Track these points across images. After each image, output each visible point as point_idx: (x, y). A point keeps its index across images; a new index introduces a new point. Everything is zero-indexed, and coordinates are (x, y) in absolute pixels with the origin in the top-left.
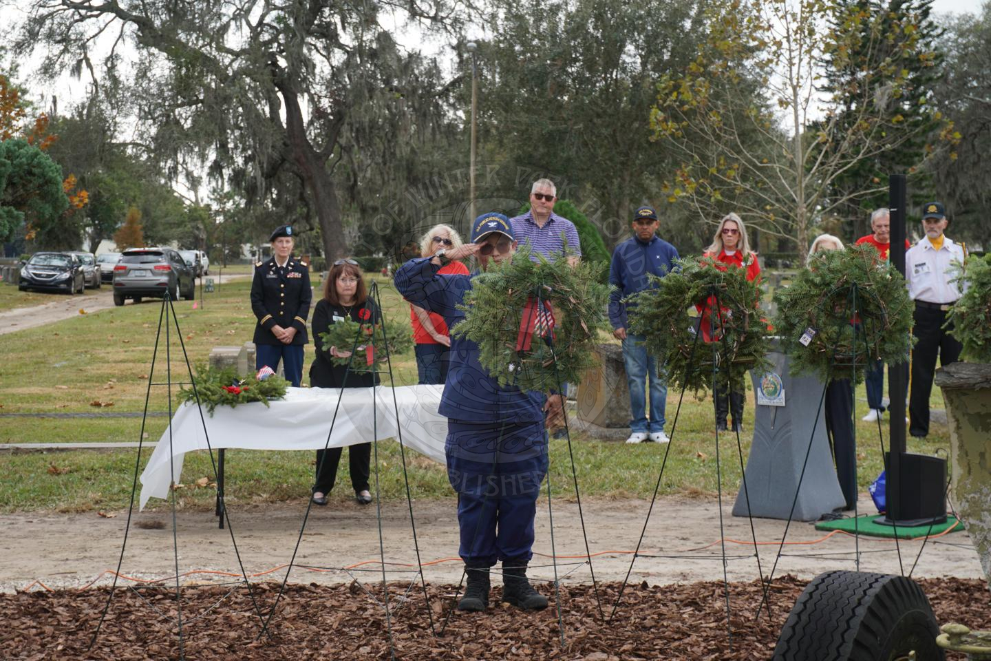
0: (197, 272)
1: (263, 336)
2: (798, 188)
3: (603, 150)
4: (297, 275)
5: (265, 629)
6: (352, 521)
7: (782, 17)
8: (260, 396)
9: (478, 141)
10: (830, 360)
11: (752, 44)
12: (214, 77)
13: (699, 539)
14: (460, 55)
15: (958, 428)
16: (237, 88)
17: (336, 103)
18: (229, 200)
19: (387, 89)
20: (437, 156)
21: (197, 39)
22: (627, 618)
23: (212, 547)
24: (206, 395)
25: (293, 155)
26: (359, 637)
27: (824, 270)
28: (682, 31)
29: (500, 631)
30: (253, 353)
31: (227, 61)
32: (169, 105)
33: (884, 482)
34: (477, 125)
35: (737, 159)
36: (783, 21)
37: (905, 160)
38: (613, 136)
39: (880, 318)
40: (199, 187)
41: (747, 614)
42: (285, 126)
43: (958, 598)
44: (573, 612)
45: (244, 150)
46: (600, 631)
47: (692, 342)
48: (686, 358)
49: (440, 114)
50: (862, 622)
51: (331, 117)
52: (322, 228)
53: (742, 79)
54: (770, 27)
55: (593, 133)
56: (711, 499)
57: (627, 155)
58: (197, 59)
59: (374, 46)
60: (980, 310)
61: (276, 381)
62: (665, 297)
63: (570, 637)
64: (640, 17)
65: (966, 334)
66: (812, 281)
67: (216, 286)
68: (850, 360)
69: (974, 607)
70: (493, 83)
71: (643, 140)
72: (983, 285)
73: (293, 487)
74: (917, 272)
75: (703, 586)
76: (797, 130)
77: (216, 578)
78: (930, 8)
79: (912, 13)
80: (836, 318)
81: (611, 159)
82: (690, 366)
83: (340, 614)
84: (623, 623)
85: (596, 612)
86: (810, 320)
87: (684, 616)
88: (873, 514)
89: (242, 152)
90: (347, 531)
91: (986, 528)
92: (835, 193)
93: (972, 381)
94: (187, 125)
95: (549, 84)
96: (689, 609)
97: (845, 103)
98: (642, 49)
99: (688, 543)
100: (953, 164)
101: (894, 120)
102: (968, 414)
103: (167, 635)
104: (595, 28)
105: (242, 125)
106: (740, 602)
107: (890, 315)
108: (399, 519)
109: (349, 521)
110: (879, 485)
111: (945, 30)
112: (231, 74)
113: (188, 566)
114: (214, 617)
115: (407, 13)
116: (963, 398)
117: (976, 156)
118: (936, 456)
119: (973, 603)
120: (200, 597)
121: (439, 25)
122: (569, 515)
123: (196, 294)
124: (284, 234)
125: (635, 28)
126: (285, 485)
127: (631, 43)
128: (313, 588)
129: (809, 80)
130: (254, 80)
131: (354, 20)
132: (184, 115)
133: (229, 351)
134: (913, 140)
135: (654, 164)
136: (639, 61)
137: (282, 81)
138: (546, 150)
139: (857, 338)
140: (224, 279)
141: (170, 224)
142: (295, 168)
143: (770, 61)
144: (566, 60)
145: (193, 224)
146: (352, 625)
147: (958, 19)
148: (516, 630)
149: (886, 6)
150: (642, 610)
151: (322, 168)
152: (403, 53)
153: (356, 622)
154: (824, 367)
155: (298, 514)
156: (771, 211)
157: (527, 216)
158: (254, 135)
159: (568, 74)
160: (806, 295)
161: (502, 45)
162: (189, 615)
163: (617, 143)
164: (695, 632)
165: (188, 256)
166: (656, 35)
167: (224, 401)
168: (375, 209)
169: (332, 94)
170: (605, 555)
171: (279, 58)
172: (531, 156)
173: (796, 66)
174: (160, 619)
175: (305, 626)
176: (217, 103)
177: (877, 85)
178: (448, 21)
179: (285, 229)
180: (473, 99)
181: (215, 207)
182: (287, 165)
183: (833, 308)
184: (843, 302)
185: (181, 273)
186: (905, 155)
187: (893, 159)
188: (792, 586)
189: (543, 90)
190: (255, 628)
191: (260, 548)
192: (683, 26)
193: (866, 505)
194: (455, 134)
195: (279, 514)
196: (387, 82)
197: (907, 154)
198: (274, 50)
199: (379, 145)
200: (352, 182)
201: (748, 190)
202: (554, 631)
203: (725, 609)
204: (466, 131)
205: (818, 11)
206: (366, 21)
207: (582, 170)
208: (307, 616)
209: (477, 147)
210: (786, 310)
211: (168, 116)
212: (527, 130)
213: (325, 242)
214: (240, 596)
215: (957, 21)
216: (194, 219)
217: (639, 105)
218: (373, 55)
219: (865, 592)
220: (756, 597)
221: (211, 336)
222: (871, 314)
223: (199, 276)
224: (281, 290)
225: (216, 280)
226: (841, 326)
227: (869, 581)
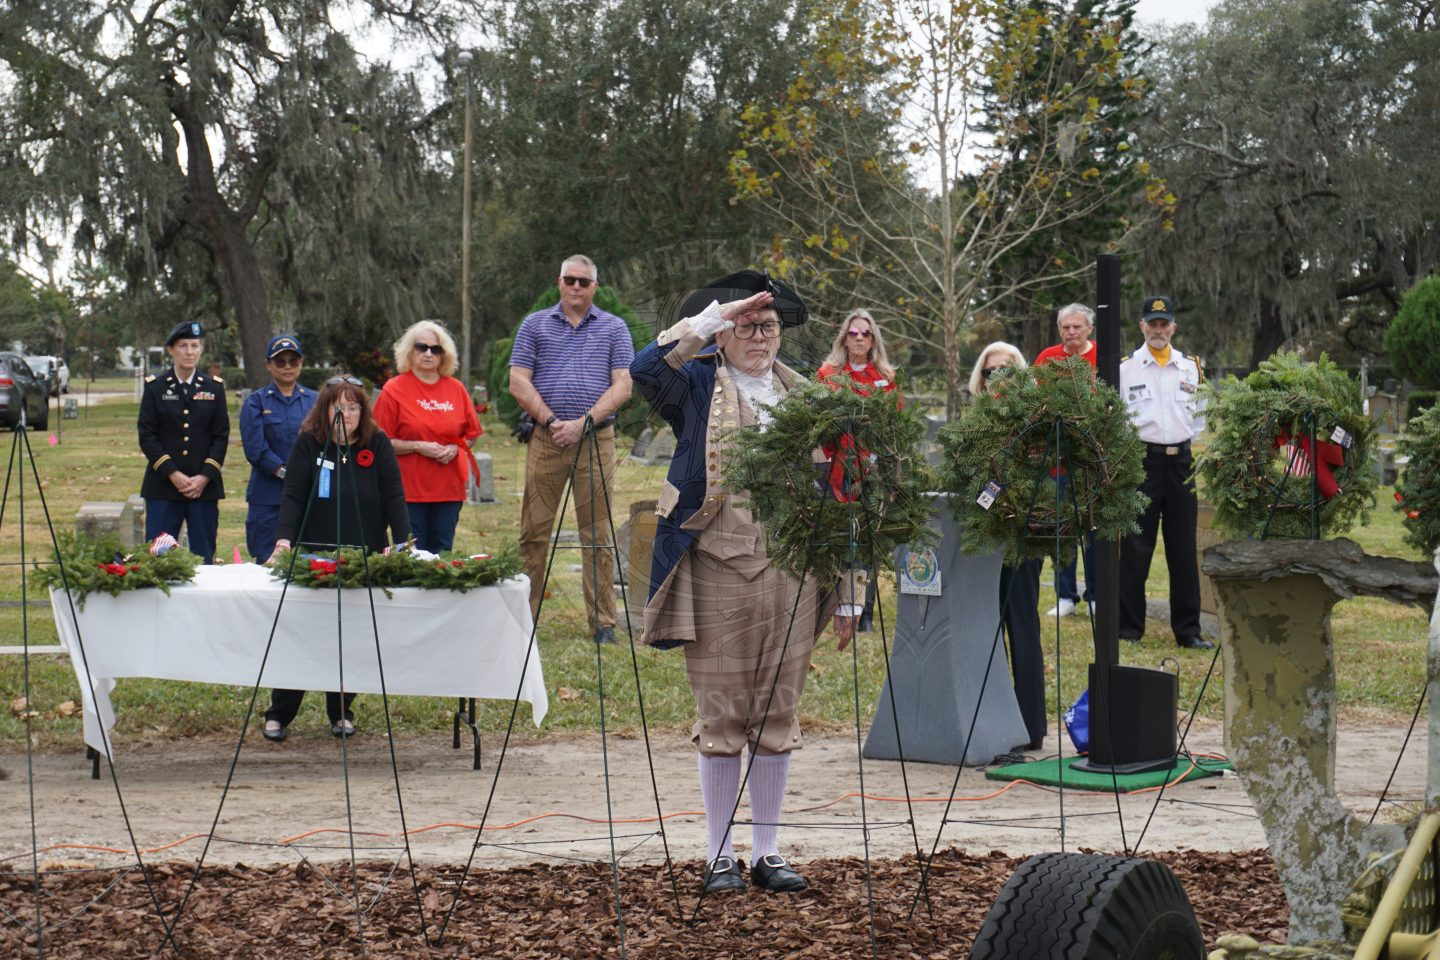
0: (51, 387)
1: (156, 486)
2: (945, 272)
3: (660, 213)
4: (209, 396)
5: (169, 936)
6: (295, 767)
7: (924, 22)
8: (155, 580)
9: (474, 197)
10: (1022, 530)
11: (879, 61)
12: (79, 98)
13: (816, 793)
14: (448, 71)
15: (1235, 637)
16: (115, 115)
17: (262, 138)
18: (99, 281)
19: (340, 118)
20: (415, 219)
21: (55, 41)
22: (718, 917)
23: (83, 808)
24: (73, 576)
25: (198, 215)
26: (313, 948)
27: (1013, 395)
28: (775, 40)
29: (528, 938)
30: (141, 513)
31: (99, 74)
32: (12, 139)
33: (1086, 708)
34: (472, 174)
35: (855, 229)
36: (926, 27)
37: (1097, 233)
38: (674, 192)
39: (1096, 469)
40: (56, 262)
41: (896, 909)
42: (185, 172)
43: (1203, 881)
44: (636, 908)
45: (123, 208)
46: (678, 937)
47: (816, 503)
48: (808, 527)
49: (417, 159)
50: (1095, 932)
51: (255, 160)
52: (241, 326)
53: (864, 113)
54: (906, 36)
55: (644, 189)
56: (830, 732)
57: (693, 221)
58: (55, 70)
59: (320, 55)
60: (1241, 456)
61: (180, 556)
62: (779, 434)
63: (634, 946)
64: (711, 20)
65: (1221, 491)
66: (996, 413)
67: (80, 410)
68: (1051, 530)
69: (1227, 895)
70: (496, 112)
71: (718, 201)
72: (1245, 419)
73: (205, 716)
74: (1132, 397)
75: (827, 865)
76: (945, 187)
77: (90, 856)
78: (1134, 12)
79: (1107, 19)
80: (1030, 467)
81: (671, 228)
82: (815, 537)
83: (283, 913)
84: (713, 924)
85: (670, 908)
86: (993, 471)
87: (803, 912)
88: (1070, 755)
89: (120, 210)
90: (287, 783)
91: (1275, 787)
92: (997, 280)
93: (1257, 568)
94: (39, 169)
95: (579, 116)
96: (809, 902)
97: (1012, 149)
98: (717, 66)
99: (799, 799)
100: (1167, 240)
101: (1085, 175)
102: (1251, 617)
103: (19, 946)
104: (649, 33)
105: (121, 170)
106: (883, 890)
107: (1109, 464)
108: (365, 763)
109: (291, 767)
110: (1078, 713)
111: (1154, 45)
112: (104, 94)
113: (46, 837)
114: (89, 917)
115: (369, 8)
116: (1243, 592)
117: (1198, 228)
118: (1162, 669)
119: (1224, 889)
120: (66, 886)
121: (418, 25)
122: (620, 757)
123: (52, 421)
124: (189, 335)
125: (705, 35)
126: (192, 713)
127: (701, 56)
128: (239, 872)
129: (963, 115)
130: (137, 101)
131: (290, 16)
132: (34, 154)
133: (106, 510)
134: (1108, 205)
135: (735, 234)
136: (711, 82)
137: (181, 105)
138: (575, 212)
139: (1061, 498)
140: (93, 400)
141: (11, 317)
142: (200, 235)
143: (906, 86)
144: (605, 80)
145: (46, 317)
146: (301, 930)
147: (1174, 31)
148: (551, 936)
149: (1069, 8)
150: (739, 903)
151: (241, 235)
152: (363, 65)
153: (308, 925)
154: (1013, 541)
155: (212, 756)
156: (906, 305)
157: (554, 310)
158: (140, 185)
159: (608, 101)
160: (986, 434)
161: (512, 57)
162: (50, 914)
163: (679, 204)
164: (820, 936)
165: (40, 364)
166: (736, 47)
167: (102, 587)
168: (319, 297)
169: (256, 126)
170: (677, 818)
171: (177, 70)
172: (552, 222)
173: (945, 93)
174: (6, 921)
175: (229, 930)
176: (83, 137)
177: (1059, 124)
178: (430, 21)
179: (190, 327)
180: (468, 135)
181: (79, 291)
182: (189, 231)
183: (1025, 453)
184: (1042, 443)
185: (29, 389)
186: (1097, 226)
187: (1080, 231)
188: (959, 865)
189: (573, 123)
190: (153, 936)
191: (155, 809)
192: (776, 32)
193: (1058, 741)
194: (439, 187)
195: (183, 757)
196: (339, 109)
197: (1099, 226)
198: (170, 58)
199: (331, 202)
200: (285, 257)
201: (871, 275)
202: (609, 938)
203: (865, 901)
204: (456, 181)
205: (977, 15)
206: (309, 17)
207: (629, 242)
208: (232, 917)
209: (473, 207)
210: (957, 456)
211: (11, 155)
212: (547, 182)
213: (245, 345)
214: (128, 885)
215: (1171, 34)
216: (47, 309)
217: (712, 149)
218: (319, 68)
219: (1097, 885)
220: (907, 883)
221: (75, 484)
222: (1083, 463)
223: (55, 394)
224: (185, 419)
225: (81, 400)
226: (1038, 480)
227: (1103, 870)
